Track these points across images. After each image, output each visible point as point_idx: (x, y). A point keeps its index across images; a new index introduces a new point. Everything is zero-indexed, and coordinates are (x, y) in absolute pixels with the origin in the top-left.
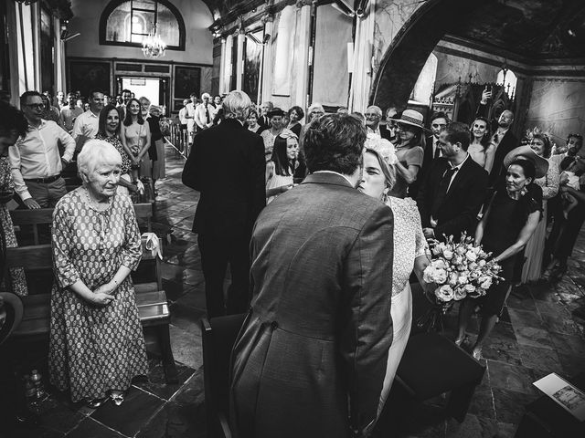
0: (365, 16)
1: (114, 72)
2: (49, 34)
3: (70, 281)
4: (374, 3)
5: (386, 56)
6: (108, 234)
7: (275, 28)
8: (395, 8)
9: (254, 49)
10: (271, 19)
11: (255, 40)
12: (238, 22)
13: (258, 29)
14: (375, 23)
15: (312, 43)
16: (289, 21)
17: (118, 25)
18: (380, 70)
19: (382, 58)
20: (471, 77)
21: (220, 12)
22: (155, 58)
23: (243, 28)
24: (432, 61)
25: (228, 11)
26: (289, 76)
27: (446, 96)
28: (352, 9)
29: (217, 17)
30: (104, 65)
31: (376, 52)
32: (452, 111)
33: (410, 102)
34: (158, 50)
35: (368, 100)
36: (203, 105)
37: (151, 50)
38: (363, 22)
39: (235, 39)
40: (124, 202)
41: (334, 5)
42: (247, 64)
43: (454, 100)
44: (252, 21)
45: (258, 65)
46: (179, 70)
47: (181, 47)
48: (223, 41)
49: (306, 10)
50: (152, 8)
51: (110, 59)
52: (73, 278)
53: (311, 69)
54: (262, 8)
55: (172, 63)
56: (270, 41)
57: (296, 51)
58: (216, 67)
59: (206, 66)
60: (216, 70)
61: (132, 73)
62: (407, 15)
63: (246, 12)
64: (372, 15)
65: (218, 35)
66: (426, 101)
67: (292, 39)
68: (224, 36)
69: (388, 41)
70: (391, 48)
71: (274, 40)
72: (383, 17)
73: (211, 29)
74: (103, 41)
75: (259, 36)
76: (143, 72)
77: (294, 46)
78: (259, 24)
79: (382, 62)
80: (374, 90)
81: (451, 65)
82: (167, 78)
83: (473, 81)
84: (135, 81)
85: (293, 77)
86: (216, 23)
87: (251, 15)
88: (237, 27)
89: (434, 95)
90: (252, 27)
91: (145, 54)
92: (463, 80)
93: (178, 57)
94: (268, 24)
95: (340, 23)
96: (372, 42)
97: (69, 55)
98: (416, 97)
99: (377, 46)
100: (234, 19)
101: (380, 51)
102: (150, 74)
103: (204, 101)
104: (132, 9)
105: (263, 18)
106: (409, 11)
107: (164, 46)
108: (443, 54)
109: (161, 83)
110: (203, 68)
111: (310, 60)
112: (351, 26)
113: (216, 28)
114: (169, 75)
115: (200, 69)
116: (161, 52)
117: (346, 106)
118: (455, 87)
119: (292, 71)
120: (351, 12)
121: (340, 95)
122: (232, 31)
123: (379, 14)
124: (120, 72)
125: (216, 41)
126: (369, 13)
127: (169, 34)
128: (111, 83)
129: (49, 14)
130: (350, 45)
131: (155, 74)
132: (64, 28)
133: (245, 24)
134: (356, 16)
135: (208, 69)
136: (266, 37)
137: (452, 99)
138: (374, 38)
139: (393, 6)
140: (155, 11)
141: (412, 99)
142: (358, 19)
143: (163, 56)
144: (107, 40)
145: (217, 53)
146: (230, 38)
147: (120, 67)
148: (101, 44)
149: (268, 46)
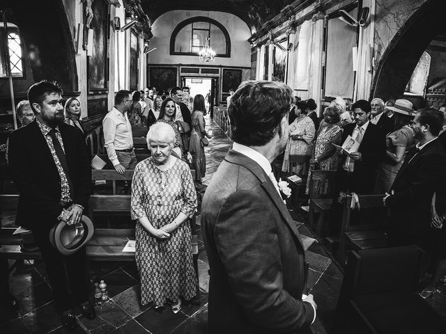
0: (367, 25)
1: (180, 74)
2: (136, 49)
3: (138, 216)
4: (374, 13)
5: (384, 56)
6: (167, 186)
7: (297, 38)
8: (392, 17)
9: (281, 55)
10: (293, 31)
11: (281, 48)
12: (269, 35)
13: (284, 40)
14: (375, 31)
15: (325, 48)
16: (307, 32)
17: (183, 40)
18: (379, 68)
19: (380, 58)
21: (256, 27)
22: (207, 63)
23: (273, 39)
24: (426, 58)
25: (261, 27)
26: (308, 75)
27: (438, 88)
28: (355, 20)
29: (254, 31)
30: (172, 69)
31: (376, 53)
33: (405, 93)
34: (210, 58)
35: (369, 92)
37: (204, 58)
38: (365, 30)
39: (267, 48)
40: (182, 166)
41: (341, 18)
42: (276, 66)
44: (279, 33)
45: (284, 67)
46: (226, 71)
47: (228, 55)
48: (258, 50)
49: (320, 23)
50: (207, 27)
51: (177, 65)
52: (140, 214)
53: (324, 69)
54: (286, 24)
55: (221, 66)
56: (293, 49)
57: (313, 55)
58: (253, 69)
59: (246, 68)
60: (253, 71)
61: (192, 74)
62: (402, 22)
63: (274, 27)
64: (372, 24)
65: (255, 45)
66: (421, 93)
67: (309, 46)
68: (259, 46)
69: (386, 44)
70: (388, 50)
71: (296, 48)
72: (382, 25)
73: (249, 40)
74: (172, 52)
75: (285, 45)
76: (200, 74)
77: (311, 51)
78: (284, 35)
79: (381, 61)
80: (374, 85)
81: (443, 61)
82: (217, 78)
84: (194, 80)
85: (310, 76)
86: (253, 36)
87: (278, 29)
88: (268, 39)
89: (427, 88)
90: (279, 38)
91: (200, 61)
93: (225, 62)
94: (291, 35)
95: (347, 31)
96: (372, 46)
97: (149, 63)
98: (412, 90)
99: (376, 48)
100: (266, 33)
101: (379, 53)
102: (205, 75)
104: (193, 29)
105: (287, 31)
106: (403, 18)
107: (214, 53)
108: (436, 52)
109: (213, 81)
110: (244, 70)
111: (324, 62)
112: (355, 34)
113: (253, 40)
114: (218, 75)
115: (241, 71)
116: (212, 59)
117: (351, 98)
119: (309, 70)
120: (354, 22)
121: (347, 89)
122: (265, 42)
123: (378, 22)
124: (184, 74)
125: (253, 49)
126: (370, 22)
127: (218, 46)
128: (178, 82)
129: (137, 35)
130: (354, 49)
131: (209, 75)
132: (146, 45)
133: (274, 36)
134: (359, 26)
135: (247, 71)
136: (290, 45)
137: (444, 90)
138: (374, 42)
139: (389, 15)
140: (209, 30)
141: (408, 91)
142: (361, 28)
143: (214, 62)
144: (175, 51)
145: (254, 58)
146: (263, 47)
147: (183, 70)
148: (171, 54)
149: (291, 53)
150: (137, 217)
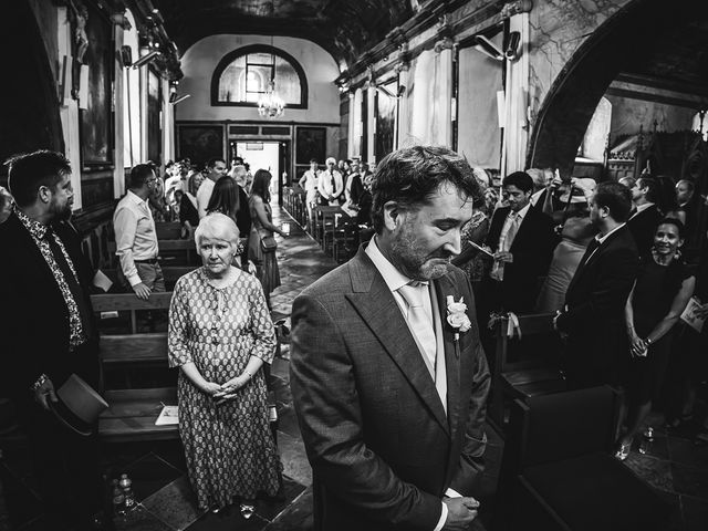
0: (517, 58)
1: (228, 136)
2: (157, 98)
3: (179, 361)
4: (527, 41)
5: (545, 105)
6: (226, 313)
7: (411, 78)
8: (553, 46)
9: (387, 104)
10: (406, 67)
11: (387, 93)
12: (368, 73)
13: (391, 80)
14: (530, 66)
15: (455, 94)
16: (427, 69)
17: (232, 83)
18: (538, 121)
19: (539, 107)
20: (656, 124)
21: (347, 61)
22: (272, 119)
23: (373, 80)
24: (605, 107)
25: (355, 61)
27: (624, 150)
28: (500, 51)
29: (344, 68)
30: (216, 128)
31: (532, 100)
32: (633, 168)
33: (577, 160)
34: (276, 110)
35: (524, 159)
36: (328, 171)
37: (267, 110)
38: (515, 65)
39: (365, 93)
41: (478, 47)
42: (380, 122)
43: (636, 155)
44: (384, 71)
45: (393, 122)
46: (301, 131)
47: (304, 105)
48: (351, 96)
49: (446, 55)
50: (269, 62)
51: (222, 122)
52: (183, 359)
53: (455, 125)
54: (395, 55)
55: (293, 123)
56: (405, 94)
57: (437, 104)
58: (343, 126)
59: (332, 125)
60: (344, 129)
61: (247, 136)
62: (568, 54)
63: (376, 61)
64: (526, 56)
65: (346, 89)
66: (600, 158)
67: (431, 91)
68: (353, 90)
69: (547, 87)
70: (550, 95)
71: (410, 92)
72: (539, 58)
73: (338, 83)
74: (215, 102)
75: (393, 88)
76: (260, 135)
77: (434, 98)
78: (392, 74)
79: (541, 112)
80: (532, 148)
81: (629, 111)
82: (287, 141)
83: (659, 128)
84: (251, 145)
85: (434, 136)
86: (343, 75)
87: (383, 64)
88: (367, 79)
89: (608, 150)
90: (384, 78)
91: (262, 114)
92: (645, 129)
93: (300, 116)
94: (402, 74)
95: (488, 67)
96: (526, 89)
97: (177, 119)
98: (587, 153)
99: (533, 93)
100: (364, 70)
101: (537, 99)
102: (268, 137)
103: (329, 167)
104: (247, 65)
105: (397, 66)
106: (570, 48)
107: (283, 104)
108: (619, 98)
109: (281, 146)
110: (329, 128)
111: (454, 114)
112: (500, 71)
113: (343, 81)
114: (290, 137)
115: (325, 130)
116: (279, 111)
117: (498, 168)
118: (635, 139)
119: (432, 127)
120: (499, 54)
121: (490, 155)
122: (361, 84)
123: (535, 54)
124: (234, 136)
125: (343, 96)
126: (522, 54)
127: (288, 91)
128: (224, 149)
129: (158, 75)
130: (500, 94)
131: (274, 136)
132: (173, 90)
133: (376, 75)
134: (505, 59)
135: (335, 129)
136: (401, 89)
137: (632, 153)
138: (529, 84)
139: (550, 44)
140: (273, 66)
141: (582, 156)
142: (508, 63)
143: (282, 116)
144: (220, 100)
145: (345, 109)
146: (359, 92)
147: (233, 130)
148: (212, 105)
149: (403, 100)
150: (176, 364)
